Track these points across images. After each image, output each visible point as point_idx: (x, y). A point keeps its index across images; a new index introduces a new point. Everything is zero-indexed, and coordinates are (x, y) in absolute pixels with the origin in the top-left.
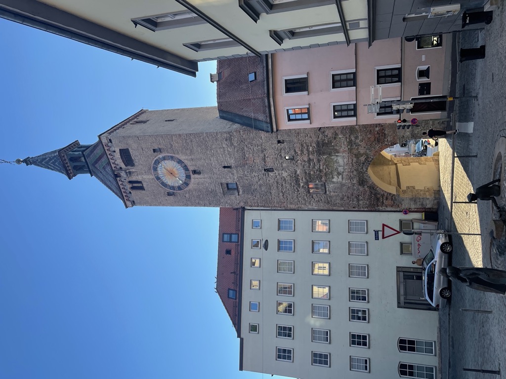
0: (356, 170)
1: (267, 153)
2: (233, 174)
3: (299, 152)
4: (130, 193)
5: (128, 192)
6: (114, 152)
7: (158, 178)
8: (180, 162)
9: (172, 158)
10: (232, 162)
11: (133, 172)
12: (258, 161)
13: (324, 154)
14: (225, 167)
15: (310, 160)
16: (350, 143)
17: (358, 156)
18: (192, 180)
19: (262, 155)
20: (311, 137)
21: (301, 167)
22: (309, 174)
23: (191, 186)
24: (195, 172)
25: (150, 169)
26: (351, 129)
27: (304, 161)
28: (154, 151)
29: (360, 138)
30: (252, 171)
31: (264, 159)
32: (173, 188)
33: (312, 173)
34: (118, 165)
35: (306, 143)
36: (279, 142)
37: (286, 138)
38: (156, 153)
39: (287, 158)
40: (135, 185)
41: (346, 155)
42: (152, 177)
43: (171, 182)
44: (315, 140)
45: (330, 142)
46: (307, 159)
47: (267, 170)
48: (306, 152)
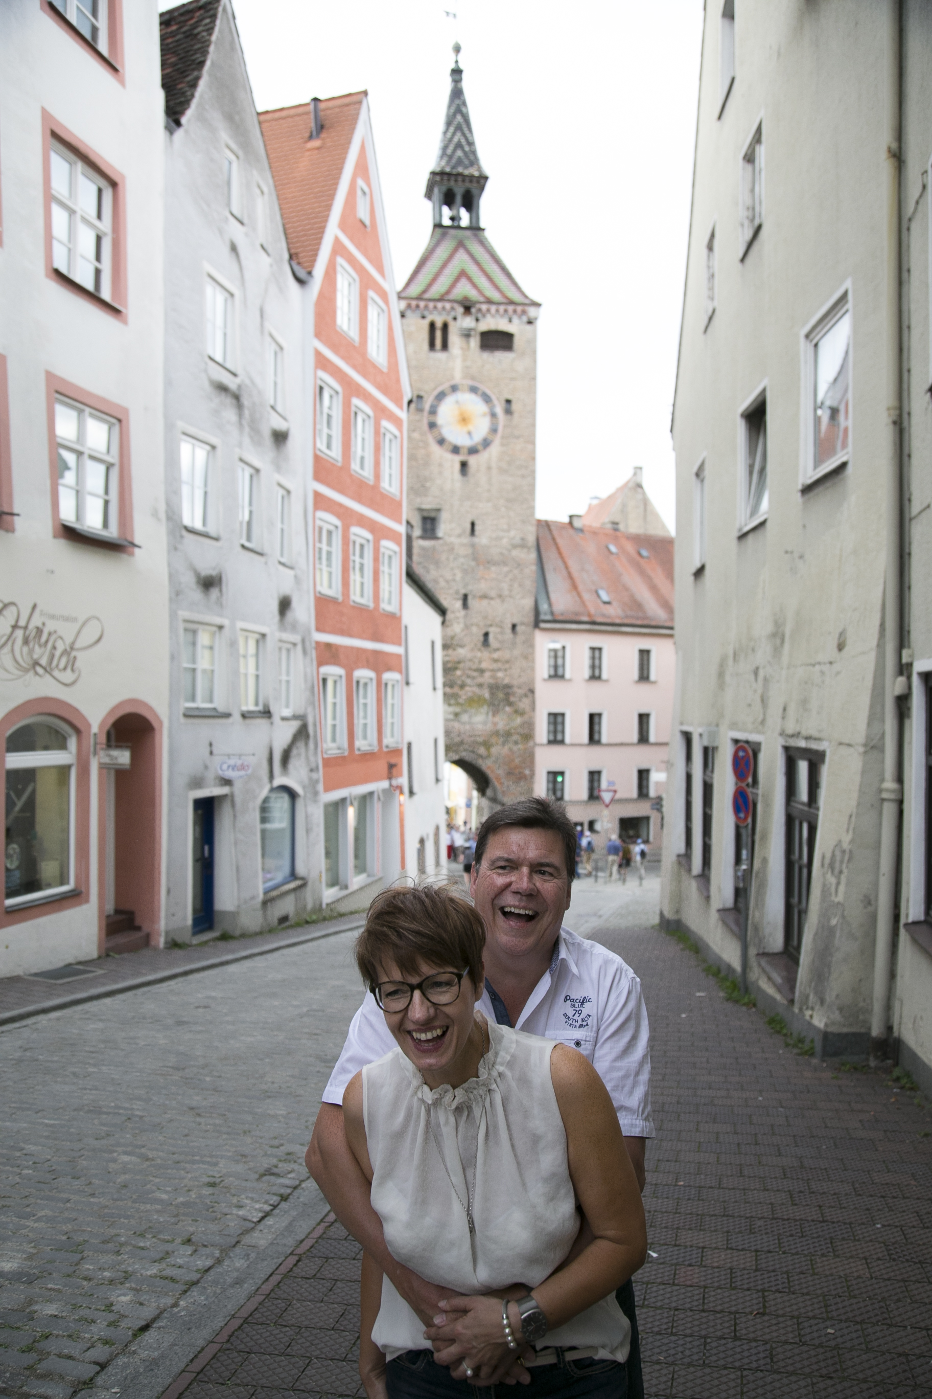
0: (462, 743)
1: (496, 603)
2: (459, 536)
3: (496, 655)
4: (423, 317)
5: (426, 313)
6: (510, 321)
7: (454, 388)
8: (486, 443)
9: (494, 430)
10: (483, 538)
11: (468, 342)
12: (483, 586)
13: (492, 694)
14: (473, 524)
15: (482, 671)
16: (508, 734)
17: (487, 745)
18: (449, 456)
19: (493, 593)
20: (520, 676)
21: (469, 655)
22: (456, 669)
23: (435, 448)
24: (464, 465)
25: (473, 378)
26: (528, 736)
27: (480, 662)
28: (508, 402)
29: (515, 748)
30: (465, 572)
31: (485, 597)
32: (433, 412)
33: (458, 673)
34: (484, 316)
35: (510, 668)
36: (514, 627)
37: (520, 638)
38: (503, 403)
39: (486, 635)
40: (438, 335)
41: (489, 727)
42: (458, 377)
43: (447, 412)
44: (515, 683)
45: (510, 704)
46: (484, 665)
47: (465, 598)
48: (495, 666)
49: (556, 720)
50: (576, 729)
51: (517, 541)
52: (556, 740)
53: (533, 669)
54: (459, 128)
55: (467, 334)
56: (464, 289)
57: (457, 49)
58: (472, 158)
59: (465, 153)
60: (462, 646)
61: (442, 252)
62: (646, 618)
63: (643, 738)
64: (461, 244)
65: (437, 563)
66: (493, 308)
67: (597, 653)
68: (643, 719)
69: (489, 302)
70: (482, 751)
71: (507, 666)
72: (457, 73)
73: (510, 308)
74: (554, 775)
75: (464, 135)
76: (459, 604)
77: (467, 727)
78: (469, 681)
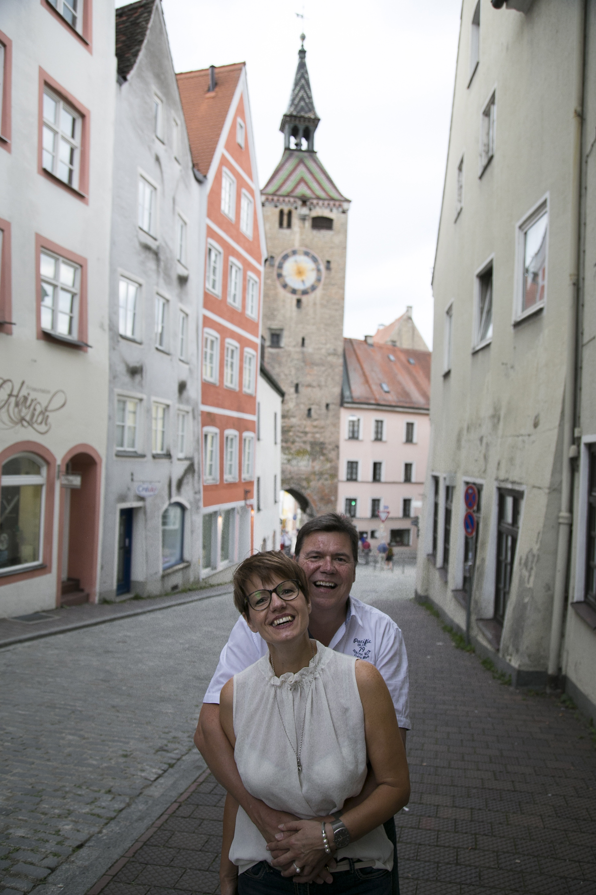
0: (292, 478)
1: (316, 390)
2: (294, 346)
3: (315, 423)
4: (276, 207)
5: (278, 204)
6: (331, 210)
7: (294, 253)
8: (313, 288)
9: (319, 280)
10: (309, 349)
11: (304, 224)
12: (308, 379)
13: (312, 448)
14: (303, 340)
15: (306, 433)
16: (321, 474)
17: (308, 480)
18: (290, 295)
19: (315, 384)
20: (330, 437)
21: (298, 423)
22: (289, 431)
23: (281, 290)
24: (299, 302)
25: (306, 246)
26: (334, 475)
27: (305, 427)
28: (328, 262)
29: (326, 483)
30: (298, 369)
31: (309, 386)
32: (280, 267)
33: (291, 434)
34: (315, 207)
35: (324, 432)
36: (327, 406)
37: (331, 413)
38: (325, 263)
39: (310, 410)
40: (285, 218)
41: (309, 469)
42: (297, 246)
43: (289, 267)
44: (327, 441)
45: (323, 455)
46: (307, 429)
47: (297, 386)
48: (315, 430)
49: (353, 466)
50: (365, 472)
51: (331, 351)
52: (352, 477)
53: (338, 433)
54: (302, 87)
55: (303, 218)
56: (302, 190)
57: (303, 38)
58: (310, 107)
59: (306, 103)
60: (294, 417)
61: (289, 166)
62: (412, 402)
63: (408, 479)
64: (301, 161)
65: (280, 364)
66: (321, 203)
67: (380, 424)
68: (408, 467)
69: (318, 198)
70: (304, 484)
71: (322, 430)
72: (302, 53)
73: (332, 203)
74: (349, 501)
75: (305, 92)
76: (292, 390)
77: (296, 468)
78: (297, 439)
